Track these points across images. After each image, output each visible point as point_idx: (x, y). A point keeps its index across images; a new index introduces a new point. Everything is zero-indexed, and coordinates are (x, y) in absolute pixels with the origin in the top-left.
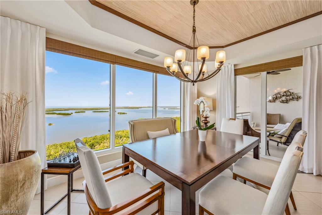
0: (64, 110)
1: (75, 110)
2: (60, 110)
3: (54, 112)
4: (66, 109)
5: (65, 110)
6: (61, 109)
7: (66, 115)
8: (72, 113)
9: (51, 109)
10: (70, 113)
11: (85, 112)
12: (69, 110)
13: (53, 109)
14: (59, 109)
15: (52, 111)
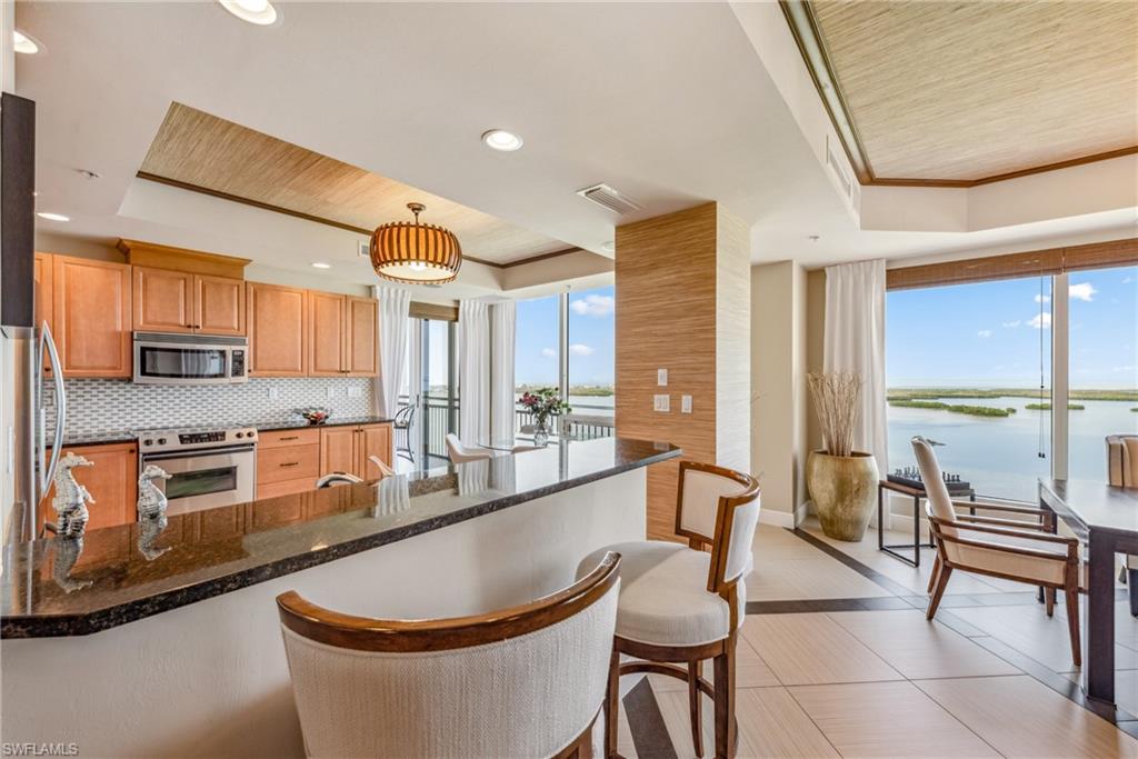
0: (980, 397)
1: (1025, 396)
2: (961, 394)
3: (941, 401)
4: (984, 392)
5: (982, 396)
6: (964, 391)
7: (987, 415)
8: (1014, 411)
9: (929, 390)
10: (1004, 409)
11: (1082, 408)
12: (998, 396)
13: (937, 391)
14: (958, 390)
15: (933, 398)
